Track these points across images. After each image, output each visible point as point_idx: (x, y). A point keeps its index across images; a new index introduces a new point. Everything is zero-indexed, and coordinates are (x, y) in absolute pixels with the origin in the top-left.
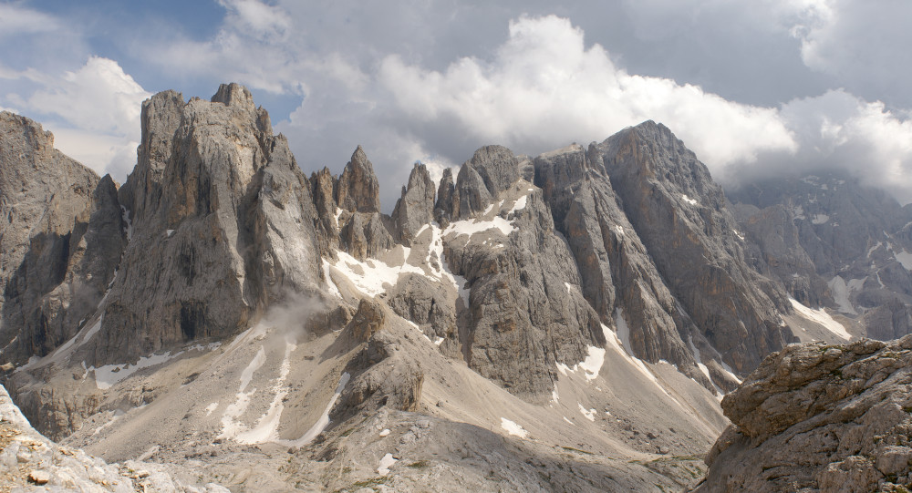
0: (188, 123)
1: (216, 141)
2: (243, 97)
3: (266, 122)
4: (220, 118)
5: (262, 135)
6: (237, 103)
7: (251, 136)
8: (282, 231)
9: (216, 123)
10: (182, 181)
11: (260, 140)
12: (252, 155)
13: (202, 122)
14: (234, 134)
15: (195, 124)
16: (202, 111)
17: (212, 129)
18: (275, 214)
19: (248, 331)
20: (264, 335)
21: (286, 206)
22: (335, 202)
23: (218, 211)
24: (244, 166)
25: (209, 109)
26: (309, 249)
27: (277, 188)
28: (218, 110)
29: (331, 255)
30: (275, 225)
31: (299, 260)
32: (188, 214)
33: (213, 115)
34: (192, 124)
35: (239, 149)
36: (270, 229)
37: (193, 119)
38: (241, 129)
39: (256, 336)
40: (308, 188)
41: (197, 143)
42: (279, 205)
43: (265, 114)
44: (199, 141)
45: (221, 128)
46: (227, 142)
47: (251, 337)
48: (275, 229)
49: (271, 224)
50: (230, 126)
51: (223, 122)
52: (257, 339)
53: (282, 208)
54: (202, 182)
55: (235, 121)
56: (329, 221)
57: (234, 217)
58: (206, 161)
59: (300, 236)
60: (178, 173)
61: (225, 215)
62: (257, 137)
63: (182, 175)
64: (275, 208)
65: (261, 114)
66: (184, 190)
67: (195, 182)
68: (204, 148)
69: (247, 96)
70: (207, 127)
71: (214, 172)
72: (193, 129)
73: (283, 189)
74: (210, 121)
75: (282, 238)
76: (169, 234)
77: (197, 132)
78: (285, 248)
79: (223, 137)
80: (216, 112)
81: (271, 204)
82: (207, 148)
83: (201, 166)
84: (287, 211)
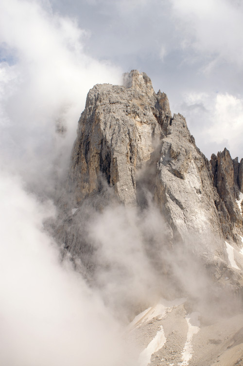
0: (92, 104)
1: (117, 117)
2: (143, 82)
3: (164, 104)
4: (122, 98)
5: (161, 114)
6: (138, 89)
7: (150, 114)
8: (182, 200)
9: (118, 102)
10: (86, 158)
11: (159, 118)
12: (151, 131)
13: (105, 101)
14: (134, 112)
15: (98, 103)
16: (105, 92)
17: (114, 107)
18: (174, 183)
19: (147, 311)
20: (164, 314)
21: (186, 175)
22: (236, 187)
23: (118, 184)
24: (143, 142)
25: (111, 90)
26: (211, 221)
27: (176, 157)
28: (119, 91)
29: (235, 240)
30: (174, 195)
31: (201, 231)
32: (91, 191)
33: (115, 95)
34: (95, 104)
35: (138, 125)
36: (169, 199)
37: (96, 100)
38: (140, 108)
39: (155, 316)
40: (208, 168)
41: (99, 120)
42: (178, 174)
43: (164, 97)
44: (102, 117)
45: (122, 106)
46: (128, 118)
47: (150, 317)
48: (174, 199)
49: (170, 195)
50: (131, 105)
51: (124, 101)
52: (157, 319)
53: (182, 177)
54: (104, 157)
55: (136, 102)
56: (231, 204)
57: (133, 190)
58: (107, 136)
59: (201, 207)
60: (83, 151)
61: (124, 187)
62: (156, 116)
63: (86, 154)
64: (174, 178)
65: (159, 98)
66: (88, 167)
67: (97, 158)
68: (105, 124)
69: (146, 81)
70: (109, 106)
71: (114, 145)
72: (96, 107)
73: (182, 157)
74: (112, 101)
75: (182, 208)
76: (73, 213)
77: (100, 110)
78: (186, 219)
79: (123, 114)
80: (118, 93)
81: (169, 173)
82: (108, 124)
83: (103, 141)
84: (186, 180)
